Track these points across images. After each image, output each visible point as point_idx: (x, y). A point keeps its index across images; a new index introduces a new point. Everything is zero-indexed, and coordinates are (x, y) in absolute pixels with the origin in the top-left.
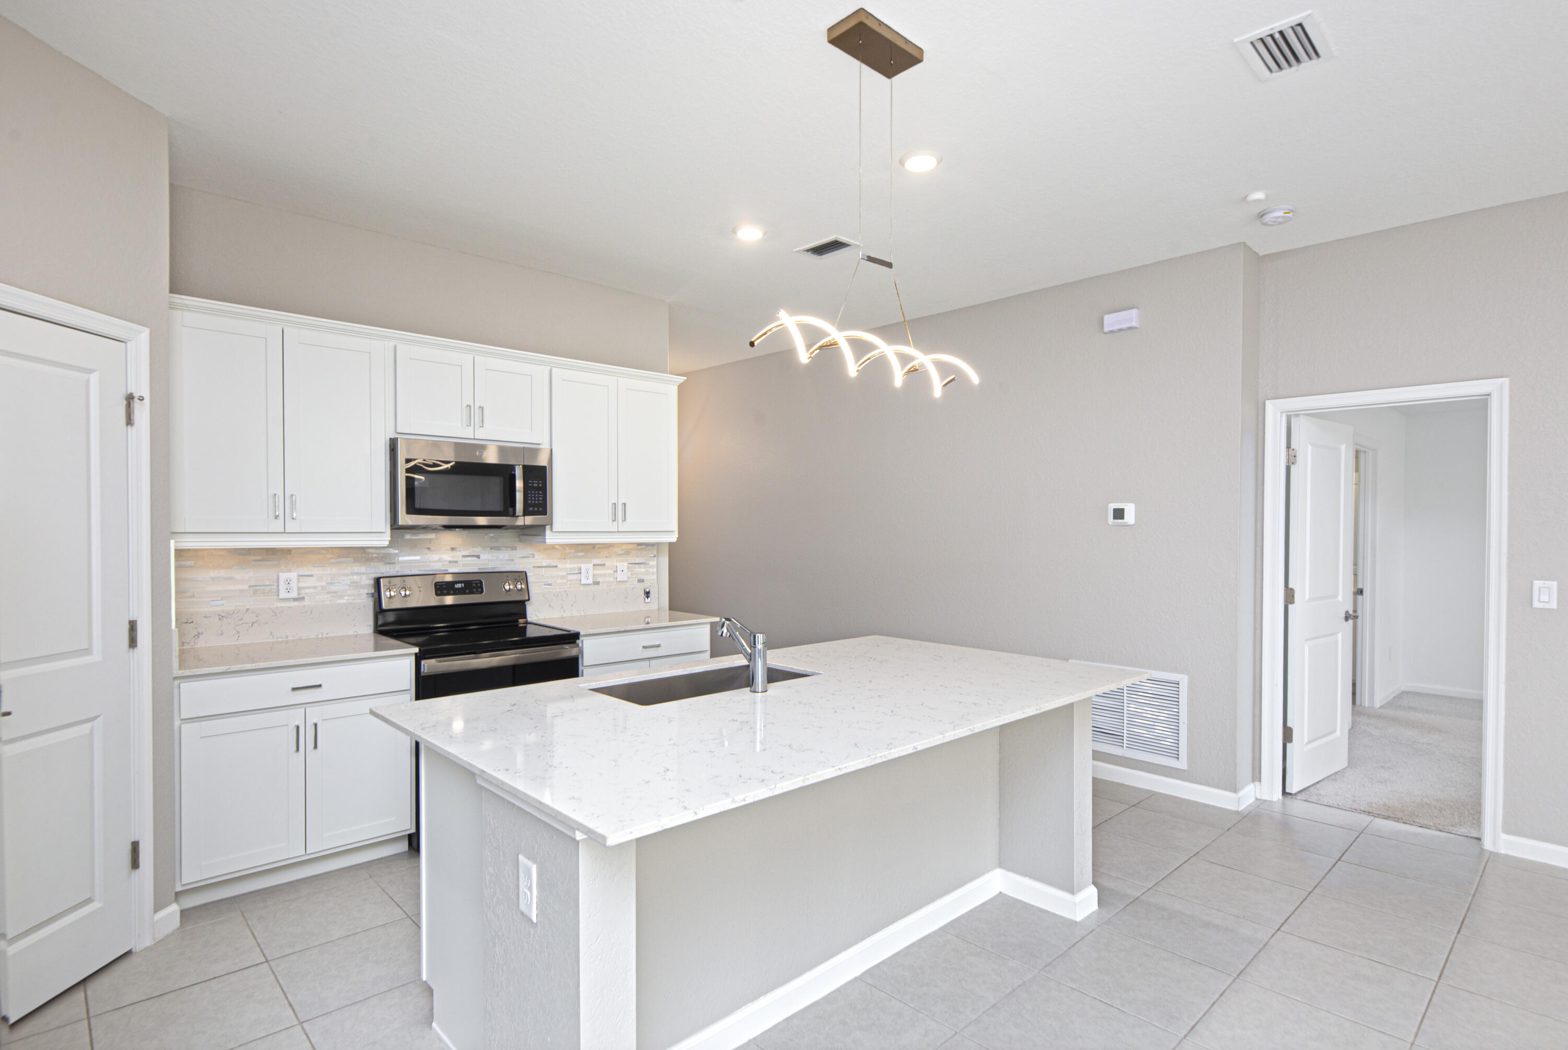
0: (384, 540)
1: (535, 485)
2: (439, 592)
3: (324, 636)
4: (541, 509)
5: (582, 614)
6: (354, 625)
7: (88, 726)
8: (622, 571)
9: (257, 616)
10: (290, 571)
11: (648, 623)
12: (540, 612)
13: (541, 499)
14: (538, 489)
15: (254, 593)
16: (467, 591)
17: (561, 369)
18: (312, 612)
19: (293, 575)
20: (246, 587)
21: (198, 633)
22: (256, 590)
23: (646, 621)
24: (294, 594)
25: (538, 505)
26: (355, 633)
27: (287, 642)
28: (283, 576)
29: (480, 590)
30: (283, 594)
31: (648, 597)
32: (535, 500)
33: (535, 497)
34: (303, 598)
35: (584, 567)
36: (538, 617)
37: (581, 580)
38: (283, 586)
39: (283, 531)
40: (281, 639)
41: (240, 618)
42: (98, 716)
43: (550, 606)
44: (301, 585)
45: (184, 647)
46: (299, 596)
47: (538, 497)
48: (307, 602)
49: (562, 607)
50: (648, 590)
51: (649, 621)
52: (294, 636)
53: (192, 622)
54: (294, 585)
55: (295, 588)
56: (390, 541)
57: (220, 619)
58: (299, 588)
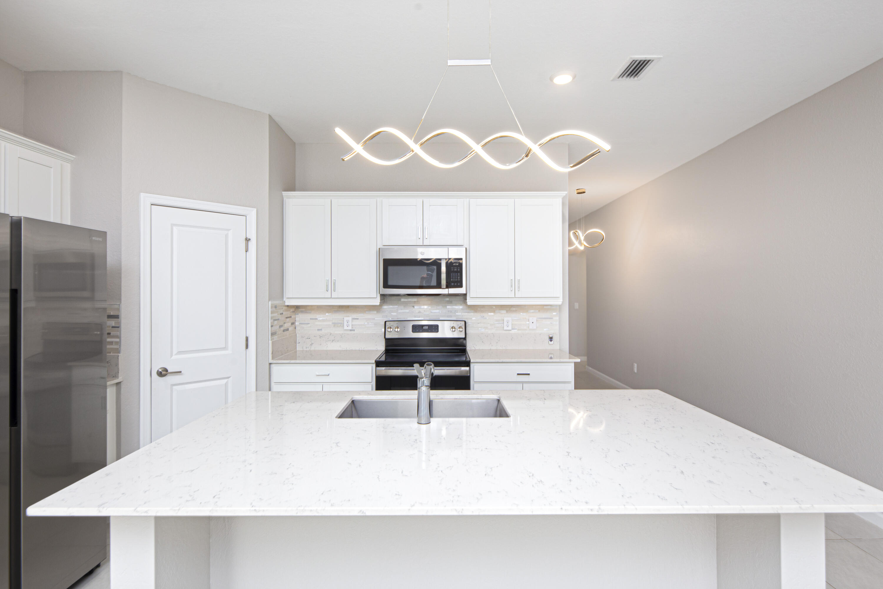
0: (377, 302)
1: (455, 270)
2: (414, 330)
3: (363, 349)
4: (459, 284)
5: (504, 348)
6: (376, 345)
7: (225, 381)
8: (533, 323)
9: (334, 337)
10: (349, 317)
11: (551, 358)
12: (476, 345)
13: (459, 278)
14: (457, 272)
15: (334, 326)
16: (429, 331)
17: (476, 199)
18: (357, 337)
19: (350, 319)
20: (330, 323)
21: (312, 343)
22: (335, 325)
23: (550, 357)
24: (350, 328)
25: (457, 282)
26: (377, 349)
27: (346, 350)
28: (346, 319)
29: (436, 330)
30: (346, 328)
31: (551, 341)
32: (455, 279)
33: (455, 277)
34: (354, 330)
35: (505, 319)
36: (475, 348)
37: (503, 327)
38: (345, 324)
39: (331, 297)
40: (344, 349)
41: (327, 338)
42: (230, 377)
43: (483, 342)
44: (353, 323)
45: (307, 349)
46: (353, 329)
47: (457, 277)
48: (356, 332)
49: (491, 343)
50: (551, 336)
51: (552, 357)
52: (350, 348)
53: (310, 338)
54: (350, 323)
55: (351, 325)
56: (380, 303)
57: (320, 337)
58: (352, 325)
